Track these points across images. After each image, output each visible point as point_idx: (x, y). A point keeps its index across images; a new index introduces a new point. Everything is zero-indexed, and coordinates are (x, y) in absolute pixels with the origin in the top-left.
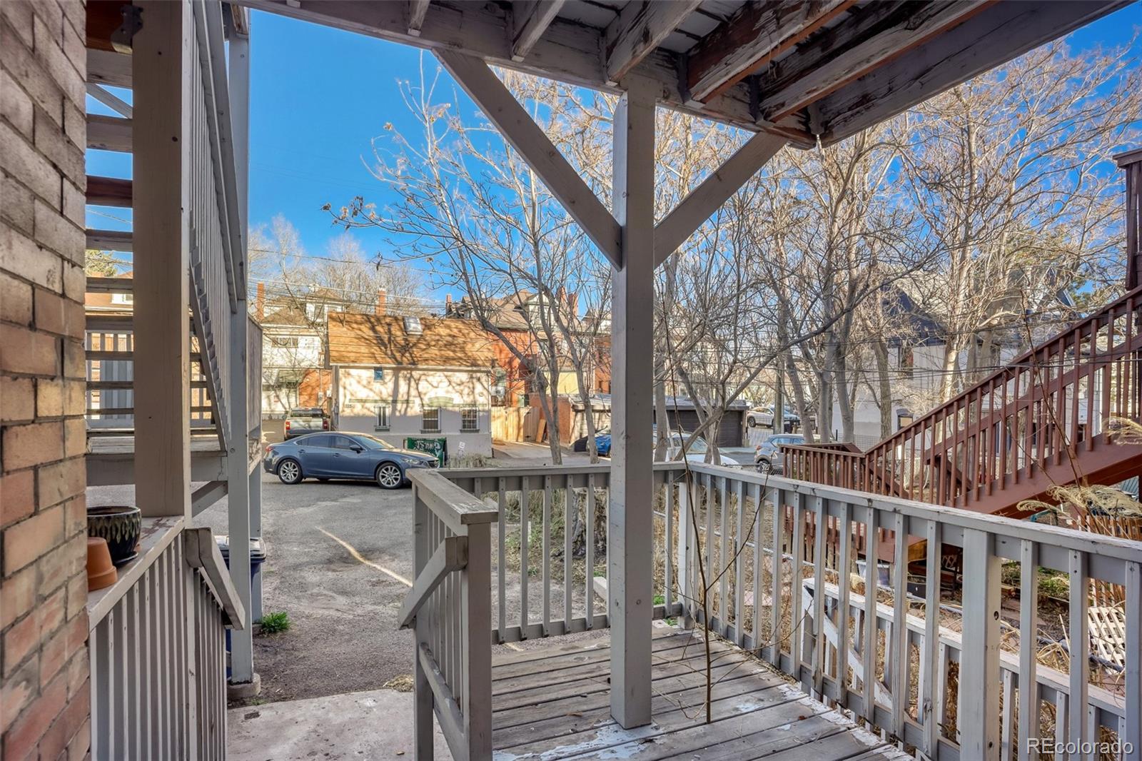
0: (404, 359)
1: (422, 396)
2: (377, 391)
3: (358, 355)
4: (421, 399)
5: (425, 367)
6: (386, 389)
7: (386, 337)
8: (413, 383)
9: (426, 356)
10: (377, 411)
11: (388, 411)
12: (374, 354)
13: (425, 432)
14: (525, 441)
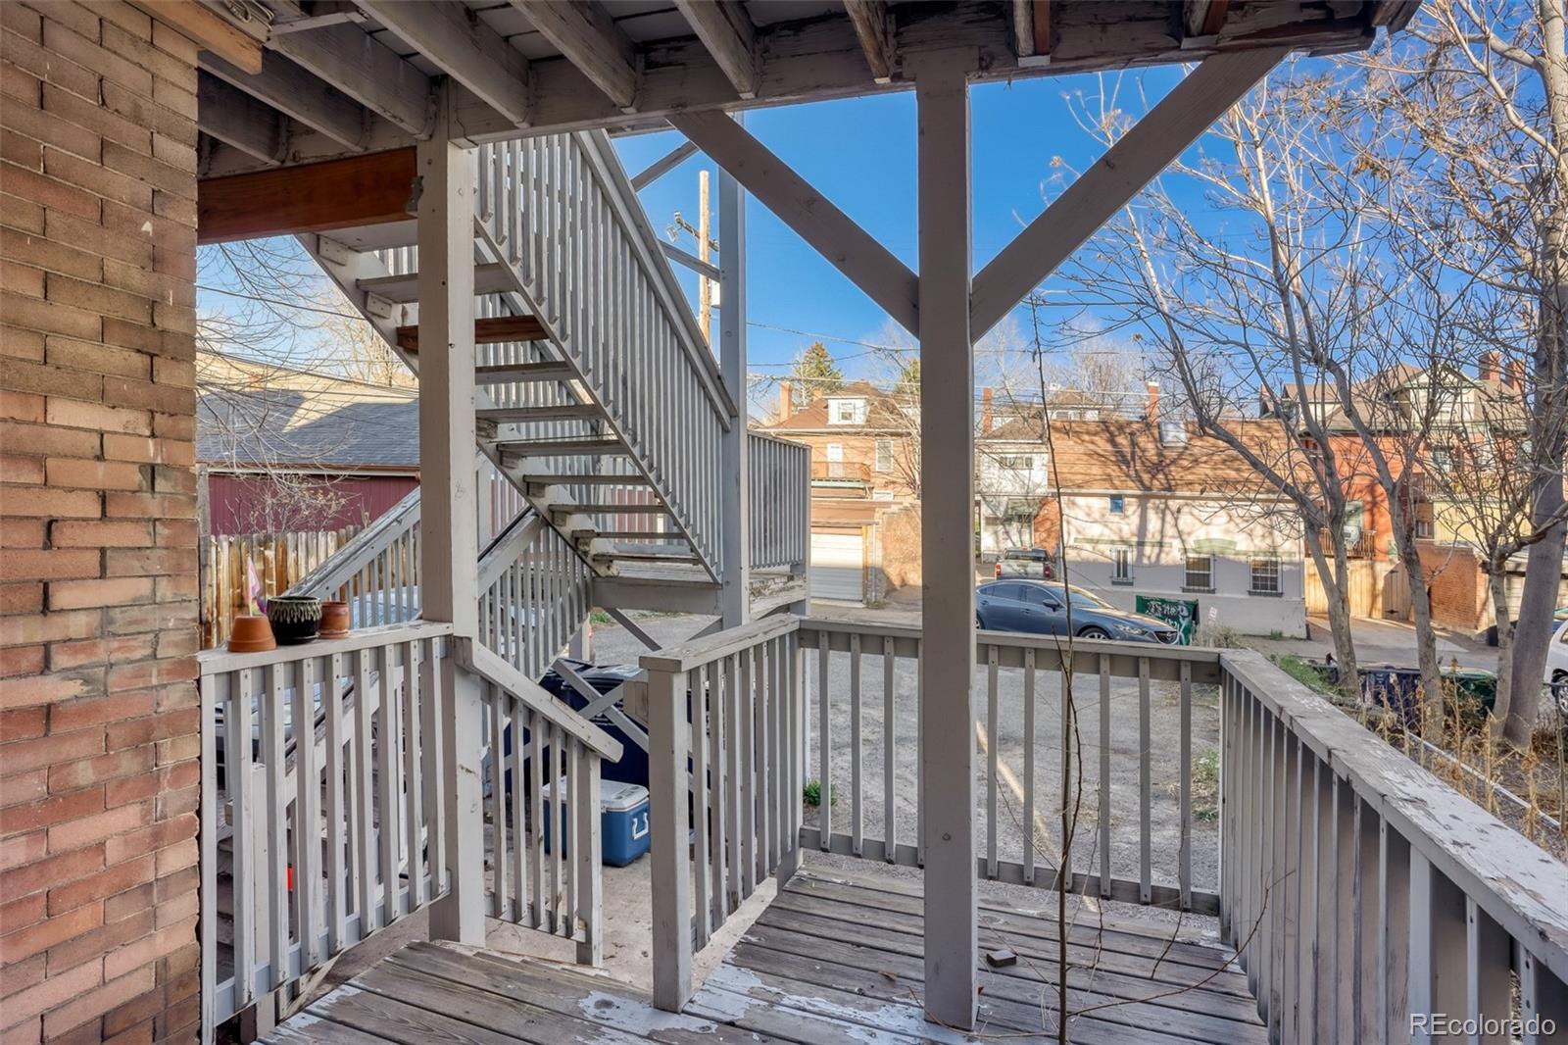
0: (1155, 482)
1: (1185, 537)
2: (1114, 526)
3: (1087, 478)
4: (1183, 541)
5: (1188, 494)
6: (1129, 525)
7: (1127, 450)
8: (1169, 518)
9: (1190, 477)
10: (1114, 556)
11: (1131, 557)
12: (1109, 475)
13: (1189, 591)
14: (1385, 618)
